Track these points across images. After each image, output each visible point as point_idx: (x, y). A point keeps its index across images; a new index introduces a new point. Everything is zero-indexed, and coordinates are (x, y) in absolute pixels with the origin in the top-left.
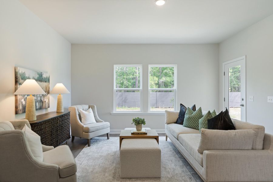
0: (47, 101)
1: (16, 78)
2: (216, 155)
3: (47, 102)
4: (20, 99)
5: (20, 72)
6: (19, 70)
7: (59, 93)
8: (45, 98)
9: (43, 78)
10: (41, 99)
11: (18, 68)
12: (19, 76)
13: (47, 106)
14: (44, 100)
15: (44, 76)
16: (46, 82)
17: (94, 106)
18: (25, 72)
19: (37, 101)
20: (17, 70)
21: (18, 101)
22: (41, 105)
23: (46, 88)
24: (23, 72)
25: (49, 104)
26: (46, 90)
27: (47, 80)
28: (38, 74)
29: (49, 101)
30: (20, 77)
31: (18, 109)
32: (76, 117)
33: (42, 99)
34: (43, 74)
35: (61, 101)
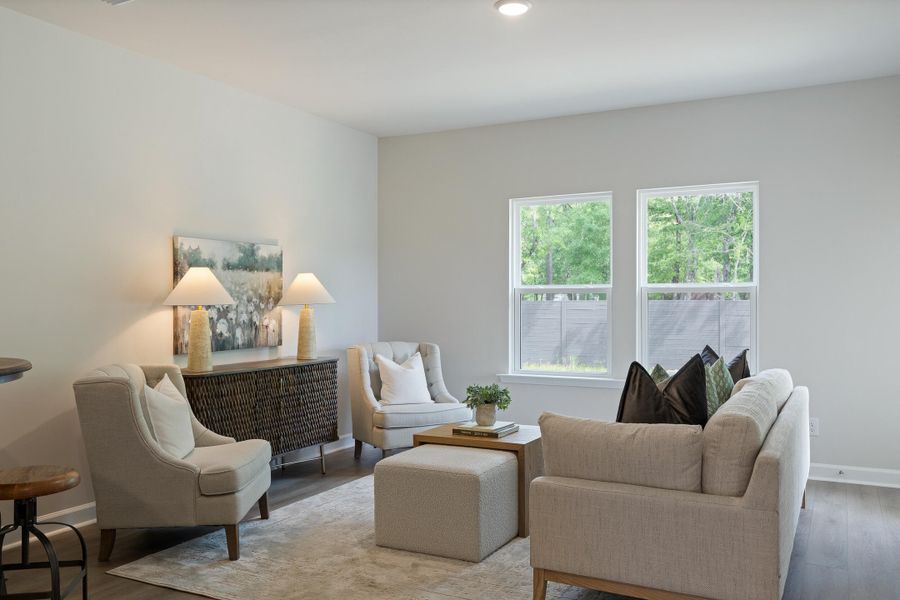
0: (273, 325)
1: (176, 264)
2: (555, 490)
3: (271, 327)
4: (184, 317)
5: (186, 248)
6: (182, 244)
7: (304, 302)
8: (266, 316)
9: (260, 261)
10: (251, 320)
11: (180, 239)
12: (181, 258)
13: (272, 339)
14: (261, 320)
15: (263, 252)
16: (267, 270)
17: (432, 348)
18: (198, 249)
19: (238, 325)
20: (178, 246)
21: (180, 323)
22: (253, 337)
23: (270, 287)
24: (194, 248)
25: (280, 335)
26: (269, 292)
27: (275, 265)
28: (241, 249)
29: (280, 326)
30: (185, 261)
31: (181, 341)
32: (361, 378)
33: (255, 319)
34: (258, 248)
35: (308, 328)
